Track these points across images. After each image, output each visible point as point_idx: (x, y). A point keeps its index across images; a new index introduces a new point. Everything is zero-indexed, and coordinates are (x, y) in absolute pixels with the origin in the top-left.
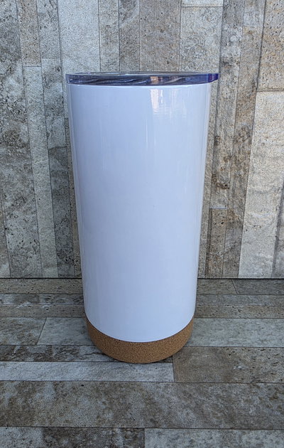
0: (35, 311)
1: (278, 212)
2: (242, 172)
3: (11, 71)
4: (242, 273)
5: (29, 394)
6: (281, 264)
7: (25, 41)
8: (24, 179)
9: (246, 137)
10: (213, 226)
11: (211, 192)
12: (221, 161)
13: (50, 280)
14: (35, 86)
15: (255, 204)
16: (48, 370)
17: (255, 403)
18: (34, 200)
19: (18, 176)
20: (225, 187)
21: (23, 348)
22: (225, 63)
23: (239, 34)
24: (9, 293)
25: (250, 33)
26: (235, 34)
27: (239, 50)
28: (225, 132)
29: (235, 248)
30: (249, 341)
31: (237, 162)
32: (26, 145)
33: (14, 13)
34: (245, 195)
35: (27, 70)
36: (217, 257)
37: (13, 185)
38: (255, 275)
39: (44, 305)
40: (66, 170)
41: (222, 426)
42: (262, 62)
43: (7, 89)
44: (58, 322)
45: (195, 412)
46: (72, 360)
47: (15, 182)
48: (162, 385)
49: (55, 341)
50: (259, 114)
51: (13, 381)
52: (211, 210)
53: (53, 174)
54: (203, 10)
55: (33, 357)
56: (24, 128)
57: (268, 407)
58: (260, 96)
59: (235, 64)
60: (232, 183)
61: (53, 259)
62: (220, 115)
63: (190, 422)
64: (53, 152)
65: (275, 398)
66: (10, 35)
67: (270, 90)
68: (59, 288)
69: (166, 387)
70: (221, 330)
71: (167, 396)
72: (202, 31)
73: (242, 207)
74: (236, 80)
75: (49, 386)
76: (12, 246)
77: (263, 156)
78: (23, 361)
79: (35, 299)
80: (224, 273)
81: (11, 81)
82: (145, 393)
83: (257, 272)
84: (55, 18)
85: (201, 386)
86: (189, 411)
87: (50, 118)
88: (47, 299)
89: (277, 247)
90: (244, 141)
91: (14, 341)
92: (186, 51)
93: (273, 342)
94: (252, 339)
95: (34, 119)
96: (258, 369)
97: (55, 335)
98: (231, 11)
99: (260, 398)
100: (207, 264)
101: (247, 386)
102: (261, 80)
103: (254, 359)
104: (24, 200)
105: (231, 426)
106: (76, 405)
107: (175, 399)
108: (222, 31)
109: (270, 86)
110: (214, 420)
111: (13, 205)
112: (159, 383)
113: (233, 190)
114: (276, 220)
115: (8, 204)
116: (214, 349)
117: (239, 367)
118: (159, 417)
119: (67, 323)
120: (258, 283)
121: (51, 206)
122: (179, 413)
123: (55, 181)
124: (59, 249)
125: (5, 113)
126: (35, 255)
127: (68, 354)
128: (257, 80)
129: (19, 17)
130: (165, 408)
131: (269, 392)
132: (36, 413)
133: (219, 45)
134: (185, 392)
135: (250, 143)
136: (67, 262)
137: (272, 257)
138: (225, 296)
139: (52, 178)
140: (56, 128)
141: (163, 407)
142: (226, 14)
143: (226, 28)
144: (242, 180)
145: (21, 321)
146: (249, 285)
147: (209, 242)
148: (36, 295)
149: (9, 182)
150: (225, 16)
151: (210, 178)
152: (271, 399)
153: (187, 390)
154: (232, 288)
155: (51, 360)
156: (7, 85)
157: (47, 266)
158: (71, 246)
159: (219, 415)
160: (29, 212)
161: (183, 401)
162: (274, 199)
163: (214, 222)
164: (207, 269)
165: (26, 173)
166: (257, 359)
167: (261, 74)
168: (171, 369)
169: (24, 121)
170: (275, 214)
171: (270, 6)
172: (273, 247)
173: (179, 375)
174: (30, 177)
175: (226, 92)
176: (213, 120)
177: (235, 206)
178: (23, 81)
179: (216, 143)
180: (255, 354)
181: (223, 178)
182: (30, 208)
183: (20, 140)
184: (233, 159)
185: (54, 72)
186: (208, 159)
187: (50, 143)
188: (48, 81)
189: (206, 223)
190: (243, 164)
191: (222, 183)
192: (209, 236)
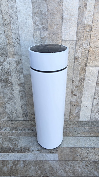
0: (16, 134)
2: (81, 91)
3: (5, 60)
4: (80, 120)
5: (16, 165)
6: (92, 117)
7: (9, 50)
8: (11, 93)
9: (83, 81)
10: (72, 106)
11: (71, 97)
12: (74, 87)
13: (21, 121)
14: (14, 65)
16: (21, 156)
17: (81, 168)
18: (14, 99)
19: (9, 92)
20: (75, 95)
21: (13, 148)
22: (76, 58)
24: (8, 127)
25: (84, 49)
26: (80, 49)
27: (81, 54)
28: (76, 79)
29: (79, 113)
30: (81, 145)
31: (80, 88)
32: (11, 83)
33: (5, 42)
34: (82, 97)
35: (11, 60)
36: (73, 115)
38: (84, 120)
39: (19, 131)
40: (24, 90)
41: (71, 176)
42: (88, 58)
43: (4, 66)
44: (24, 138)
45: (64, 171)
46: (28, 153)
47: (8, 93)
48: (55, 162)
49: (23, 146)
50: (87, 74)
51: (11, 160)
52: (71, 102)
53: (20, 91)
54: (69, 42)
55: (17, 151)
56: (10, 77)
57: (84, 169)
59: (79, 59)
60: (78, 94)
61: (21, 115)
62: (74, 74)
63: (62, 174)
64: (20, 85)
65: (87, 166)
66: (4, 49)
67: (91, 66)
68: (23, 125)
69: (56, 162)
70: (73, 141)
71: (56, 165)
73: (81, 101)
74: (80, 63)
75: (22, 162)
76: (8, 112)
77: (88, 86)
78: (14, 153)
79: (16, 129)
80: (75, 119)
81: (5, 63)
82: (50, 164)
84: (19, 44)
85: (66, 162)
86: (62, 170)
87: (19, 75)
88: (20, 129)
89: (92, 112)
90: (82, 82)
91: (11, 146)
93: (88, 146)
94: (82, 144)
95: (14, 75)
96: (83, 156)
97: (23, 143)
98: (78, 42)
100: (70, 117)
101: (79, 162)
102: (88, 64)
103: (82, 152)
104: (11, 99)
105: (74, 175)
106: (30, 169)
107: (58, 166)
108: (75, 48)
110: (69, 173)
111: (8, 100)
113: (78, 96)
114: (91, 105)
115: (6, 100)
116: (70, 148)
117: (77, 155)
118: (53, 172)
119: (26, 138)
120: (85, 122)
121: (20, 100)
122: (59, 171)
123: (21, 93)
124: (23, 113)
125: (4, 73)
127: (27, 150)
129: (7, 43)
130: (55, 170)
131: (85, 164)
132: (19, 171)
133: (74, 53)
136: (25, 116)
137: (90, 115)
138: (75, 128)
139: (20, 92)
140: (21, 77)
141: (55, 169)
142: (77, 43)
143: (77, 48)
144: (81, 93)
145: (12, 138)
146: (82, 123)
147: (70, 111)
148: (16, 128)
149: (6, 94)
150: (76, 43)
151: (71, 92)
152: (85, 166)
153: (62, 163)
154: (77, 125)
155: (22, 153)
157: (20, 117)
158: (27, 112)
159: (71, 172)
161: (60, 167)
162: (91, 98)
163: (72, 105)
164: (70, 118)
165: (11, 91)
166: (83, 152)
167: (88, 62)
168: (57, 156)
169: (10, 75)
170: (91, 103)
171: (91, 41)
172: (90, 112)
173: (60, 158)
174: (13, 92)
175: (76, 67)
176: (72, 75)
177: (79, 100)
178: (9, 63)
179: (73, 82)
180: (82, 150)
181: (75, 92)
182: (13, 101)
183: (9, 81)
184: (78, 87)
185: (19, 60)
186: (70, 87)
187: (19, 82)
188: (18, 63)
189: (70, 105)
190: (81, 88)
191: (75, 94)
192: (70, 109)
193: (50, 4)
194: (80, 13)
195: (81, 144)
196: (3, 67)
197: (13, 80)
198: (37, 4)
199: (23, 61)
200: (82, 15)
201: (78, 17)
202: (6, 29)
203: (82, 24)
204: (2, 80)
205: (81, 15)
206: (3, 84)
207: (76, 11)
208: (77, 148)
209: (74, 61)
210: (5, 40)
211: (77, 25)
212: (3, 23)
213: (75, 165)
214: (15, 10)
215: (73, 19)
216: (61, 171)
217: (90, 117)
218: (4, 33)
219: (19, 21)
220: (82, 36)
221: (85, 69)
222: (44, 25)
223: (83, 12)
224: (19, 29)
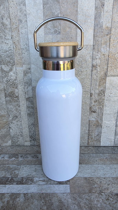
1: (116, 121)
2: (101, 107)
3: (11, 70)
4: (102, 144)
6: (117, 141)
7: (17, 58)
8: (17, 110)
9: (103, 93)
11: (89, 114)
12: (93, 102)
14: (21, 75)
15: (107, 118)
17: (100, 202)
18: (21, 117)
19: (14, 108)
20: (94, 112)
21: (12, 178)
22: (94, 66)
23: (99, 56)
25: (103, 55)
26: (98, 55)
27: (100, 61)
28: (94, 92)
29: (99, 135)
30: (99, 175)
31: (99, 103)
32: (17, 97)
33: (12, 48)
34: (103, 115)
35: (18, 69)
36: (92, 138)
37: (13, 112)
40: (33, 106)
42: (109, 65)
43: (10, 76)
44: (26, 167)
45: (77, 206)
46: (31, 184)
47: (13, 110)
48: (65, 194)
50: (108, 85)
51: (8, 193)
52: (89, 121)
53: (28, 107)
55: (16, 183)
56: (16, 90)
57: (105, 203)
58: (108, 78)
59: (98, 66)
60: (97, 111)
61: (29, 139)
62: (92, 86)
64: (28, 99)
65: (108, 199)
66: (11, 56)
67: (112, 76)
69: (67, 195)
71: (67, 199)
72: (85, 54)
73: (101, 120)
74: (98, 72)
75: (22, 195)
76: (12, 134)
77: (109, 100)
78: (12, 184)
80: (95, 144)
81: (11, 73)
82: (59, 198)
83: (108, 144)
84: (28, 50)
85: (80, 194)
87: (26, 87)
89: (116, 135)
90: (102, 95)
92: (79, 62)
93: (108, 175)
95: (21, 87)
98: (96, 47)
99: (102, 200)
100: (88, 141)
101: (98, 194)
102: (108, 72)
104: (17, 117)
106: (32, 203)
107: (70, 200)
108: (93, 54)
109: (112, 74)
112: (64, 193)
114: (115, 124)
115: (11, 118)
116: (86, 178)
117: (95, 186)
118: (64, 208)
119: (29, 167)
121: (27, 119)
122: (71, 206)
123: (29, 110)
125: (9, 85)
126: (21, 137)
128: (107, 72)
129: (14, 50)
130: (66, 204)
131: (106, 197)
133: (92, 59)
134: (74, 197)
135: (104, 95)
137: (114, 138)
140: (29, 90)
142: (94, 48)
143: (94, 53)
144: (102, 109)
147: (89, 132)
149: (11, 110)
150: (94, 49)
151: (89, 109)
152: (106, 200)
153: (75, 196)
156: (10, 75)
159: (86, 207)
160: (19, 121)
161: (73, 201)
162: (114, 116)
163: (91, 125)
164: (88, 143)
165: (17, 107)
166: (102, 182)
167: (108, 70)
168: (69, 188)
169: (16, 88)
170: (115, 122)
171: (111, 45)
172: (114, 134)
173: (72, 190)
174: (19, 108)
175: (95, 77)
176: (90, 87)
177: (99, 119)
178: (16, 73)
179: (91, 96)
180: (101, 181)
181: (94, 108)
182: (19, 120)
183: (15, 95)
184: (98, 101)
185: (28, 70)
186: (88, 102)
187: (26, 96)
188: (26, 73)
189: (88, 125)
190: (101, 104)
191: (94, 110)
192: (89, 130)
193: (63, 5)
194: (97, 14)
195: (100, 173)
196: (9, 78)
197: (19, 93)
198: (48, 5)
199: (32, 71)
200: (100, 16)
201: (95, 18)
202: (13, 34)
203: (99, 26)
204: (7, 93)
205: (98, 16)
206: (8, 99)
207: (92, 12)
208: (94, 178)
209: (92, 70)
210: (12, 46)
211: (94, 27)
212: (10, 27)
213: (92, 199)
214: (25, 13)
215: (89, 21)
216: (74, 206)
217: (113, 140)
218: (12, 38)
219: (29, 24)
220: (100, 39)
221: (105, 79)
222: (56, 29)
223: (101, 13)
224: (29, 34)
